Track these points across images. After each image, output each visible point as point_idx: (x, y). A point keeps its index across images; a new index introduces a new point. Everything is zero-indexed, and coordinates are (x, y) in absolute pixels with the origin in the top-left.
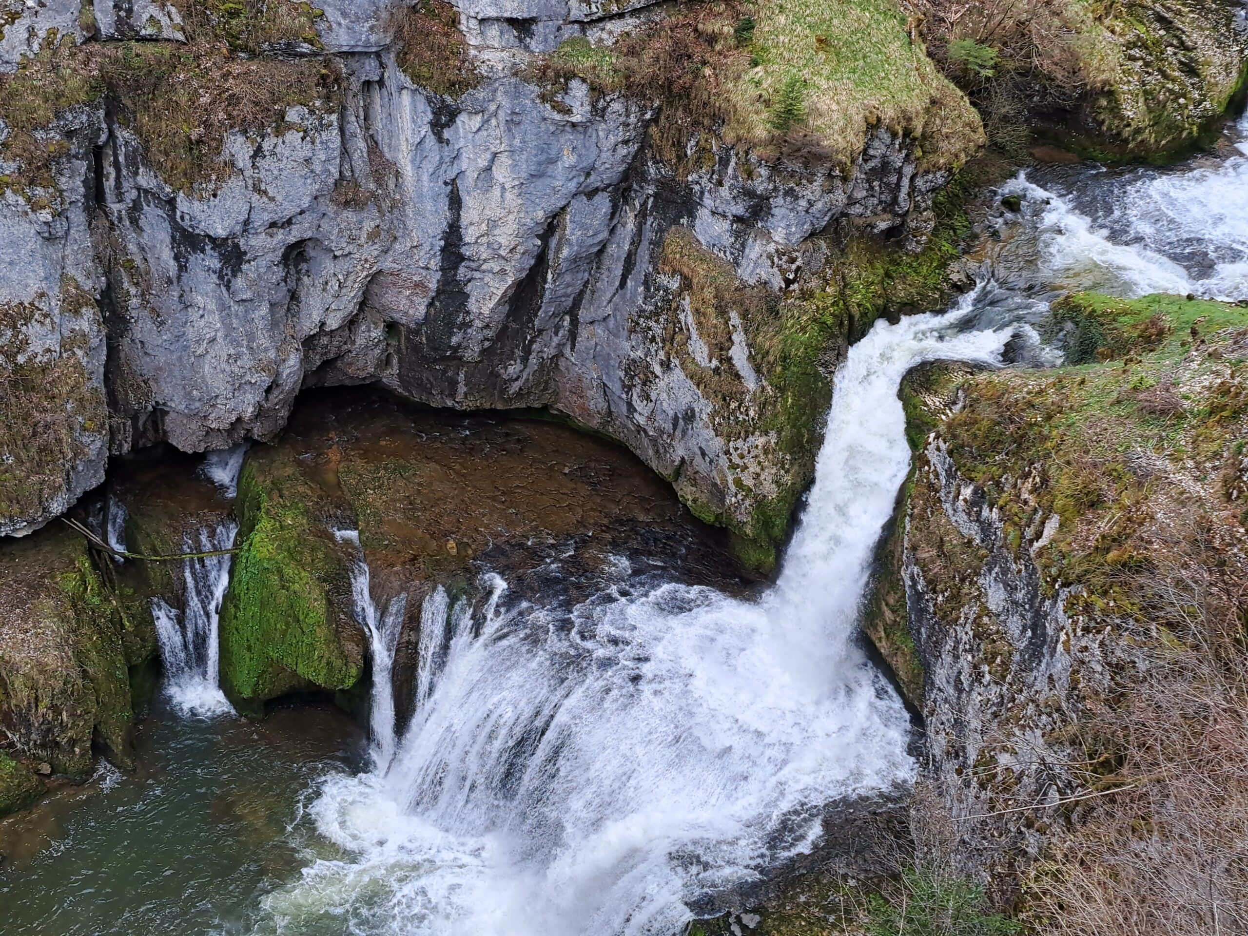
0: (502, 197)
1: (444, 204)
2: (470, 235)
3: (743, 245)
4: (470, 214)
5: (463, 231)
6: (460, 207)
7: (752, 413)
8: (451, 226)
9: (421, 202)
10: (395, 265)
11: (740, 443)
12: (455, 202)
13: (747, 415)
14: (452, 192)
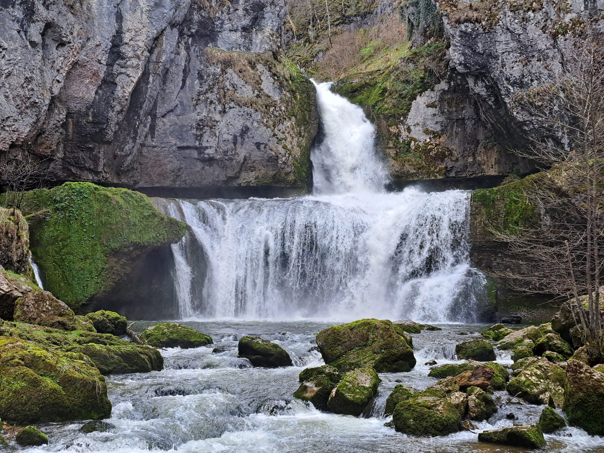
0: (141, 16)
1: (113, 19)
2: (127, 37)
3: (251, 40)
4: (127, 24)
5: (123, 35)
6: (122, 21)
7: (283, 108)
8: (117, 32)
9: (101, 18)
10: (86, 58)
11: (281, 126)
12: (119, 17)
13: (281, 110)
14: (117, 12)
